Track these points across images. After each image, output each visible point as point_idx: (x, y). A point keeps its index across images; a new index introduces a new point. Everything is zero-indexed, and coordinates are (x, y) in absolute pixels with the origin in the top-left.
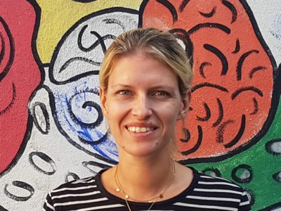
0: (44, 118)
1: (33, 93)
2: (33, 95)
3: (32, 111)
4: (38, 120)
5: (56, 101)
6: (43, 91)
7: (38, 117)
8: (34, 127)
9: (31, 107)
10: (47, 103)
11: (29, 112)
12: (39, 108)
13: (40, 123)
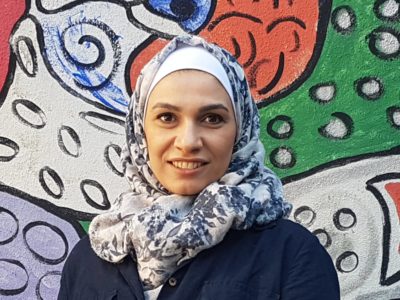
0: (30, 57)
1: (15, 25)
2: (15, 27)
3: (14, 48)
4: (23, 60)
5: (45, 35)
6: (28, 22)
7: (22, 56)
8: (18, 67)
9: (13, 43)
10: (34, 37)
11: (12, 49)
12: (24, 43)
13: (25, 63)
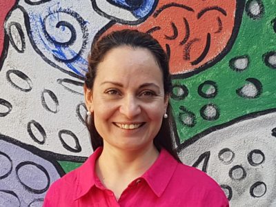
0: (19, 37)
2: (8, 15)
3: (8, 31)
4: (14, 39)
5: (31, 21)
6: (18, 11)
7: (13, 37)
8: (11, 46)
9: (7, 27)
10: (22, 23)
11: (6, 32)
12: (15, 27)
13: (16, 42)
